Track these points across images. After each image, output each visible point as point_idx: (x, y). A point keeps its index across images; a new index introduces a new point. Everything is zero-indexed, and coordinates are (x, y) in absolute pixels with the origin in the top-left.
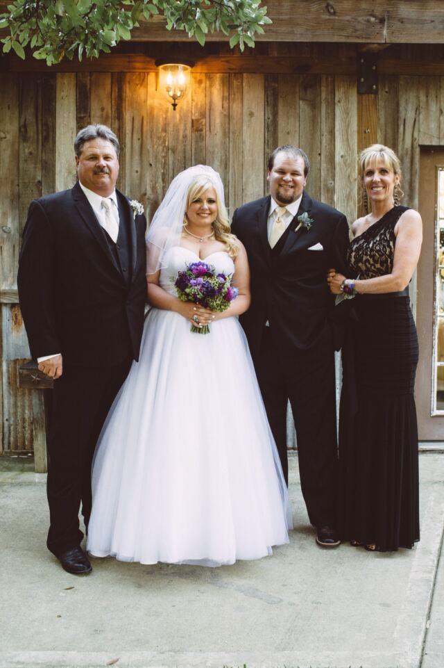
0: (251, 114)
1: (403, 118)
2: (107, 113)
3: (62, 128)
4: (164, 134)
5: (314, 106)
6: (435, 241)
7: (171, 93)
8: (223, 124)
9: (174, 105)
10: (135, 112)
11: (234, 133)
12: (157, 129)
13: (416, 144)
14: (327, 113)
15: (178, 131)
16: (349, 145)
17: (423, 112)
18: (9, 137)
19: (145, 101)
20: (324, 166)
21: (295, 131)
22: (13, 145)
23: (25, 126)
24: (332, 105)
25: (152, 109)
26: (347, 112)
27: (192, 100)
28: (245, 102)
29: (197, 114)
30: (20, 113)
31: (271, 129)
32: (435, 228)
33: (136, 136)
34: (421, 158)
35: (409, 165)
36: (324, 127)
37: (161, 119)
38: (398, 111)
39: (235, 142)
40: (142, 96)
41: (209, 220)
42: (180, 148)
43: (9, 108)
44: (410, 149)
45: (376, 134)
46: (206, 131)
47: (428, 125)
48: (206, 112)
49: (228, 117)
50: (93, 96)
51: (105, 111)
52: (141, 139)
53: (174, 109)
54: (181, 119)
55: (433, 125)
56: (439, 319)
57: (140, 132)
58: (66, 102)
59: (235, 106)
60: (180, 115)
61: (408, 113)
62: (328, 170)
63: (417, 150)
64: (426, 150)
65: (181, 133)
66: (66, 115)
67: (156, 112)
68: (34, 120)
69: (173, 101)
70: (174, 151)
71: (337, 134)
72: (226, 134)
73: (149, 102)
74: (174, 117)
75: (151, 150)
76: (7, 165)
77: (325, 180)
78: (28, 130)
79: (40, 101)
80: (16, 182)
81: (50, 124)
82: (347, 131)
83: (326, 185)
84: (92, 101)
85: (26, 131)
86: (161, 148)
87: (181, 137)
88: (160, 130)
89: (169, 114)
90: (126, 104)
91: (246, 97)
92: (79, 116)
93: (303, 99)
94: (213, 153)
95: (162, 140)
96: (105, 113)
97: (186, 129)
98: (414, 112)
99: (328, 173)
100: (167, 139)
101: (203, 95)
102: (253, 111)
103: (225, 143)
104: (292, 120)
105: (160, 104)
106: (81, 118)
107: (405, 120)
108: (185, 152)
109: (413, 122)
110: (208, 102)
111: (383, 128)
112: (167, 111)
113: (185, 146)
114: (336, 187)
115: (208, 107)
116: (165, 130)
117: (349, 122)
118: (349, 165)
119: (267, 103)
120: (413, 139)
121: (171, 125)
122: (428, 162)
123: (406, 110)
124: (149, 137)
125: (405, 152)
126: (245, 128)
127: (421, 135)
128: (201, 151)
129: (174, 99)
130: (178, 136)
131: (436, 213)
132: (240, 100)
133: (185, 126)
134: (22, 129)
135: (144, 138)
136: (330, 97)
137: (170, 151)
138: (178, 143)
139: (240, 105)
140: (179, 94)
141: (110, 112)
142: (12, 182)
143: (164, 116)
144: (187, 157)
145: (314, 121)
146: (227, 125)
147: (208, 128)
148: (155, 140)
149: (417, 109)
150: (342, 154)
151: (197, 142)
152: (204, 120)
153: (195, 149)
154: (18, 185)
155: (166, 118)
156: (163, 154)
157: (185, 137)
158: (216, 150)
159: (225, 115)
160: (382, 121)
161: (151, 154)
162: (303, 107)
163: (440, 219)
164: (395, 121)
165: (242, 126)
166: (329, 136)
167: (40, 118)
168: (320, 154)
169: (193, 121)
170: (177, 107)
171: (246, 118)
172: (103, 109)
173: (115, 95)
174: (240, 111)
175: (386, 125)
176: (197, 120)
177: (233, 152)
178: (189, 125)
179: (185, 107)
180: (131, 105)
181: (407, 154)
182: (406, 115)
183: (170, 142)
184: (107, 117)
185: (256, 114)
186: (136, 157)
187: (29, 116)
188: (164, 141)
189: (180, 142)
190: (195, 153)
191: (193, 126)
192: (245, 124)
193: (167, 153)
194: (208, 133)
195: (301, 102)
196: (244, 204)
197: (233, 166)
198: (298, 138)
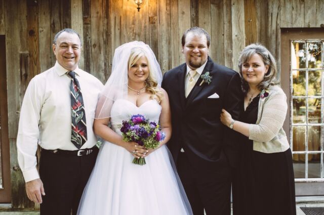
0: (183, 13)
1: (271, 13)
2: (100, 14)
3: (74, 25)
4: (133, 26)
5: (219, 7)
6: (290, 83)
7: (137, 2)
8: (167, 19)
9: (139, 9)
10: (116, 14)
11: (173, 24)
12: (129, 23)
13: (279, 27)
14: (227, 11)
15: (141, 24)
16: (240, 29)
17: (282, 8)
18: (45, 30)
19: (122, 7)
20: (226, 41)
21: (209, 22)
22: (47, 35)
23: (54, 24)
24: (229, 6)
25: (126, 11)
26: (238, 10)
27: (149, 6)
28: (179, 6)
29: (152, 14)
30: (51, 16)
31: (195, 21)
32: (290, 76)
33: (117, 28)
34: (281, 35)
35: (275, 40)
36: (226, 19)
37: (131, 18)
38: (268, 9)
39: (174, 29)
40: (120, 5)
41: (143, 78)
42: (142, 33)
43: (44, 14)
44: (275, 30)
45: (255, 22)
46: (157, 23)
47: (285, 17)
48: (157, 13)
49: (170, 15)
50: (92, 6)
51: (99, 14)
52: (120, 29)
53: (139, 11)
54: (142, 17)
55: (288, 16)
56: (293, 127)
57: (119, 25)
58: (77, 10)
59: (173, 8)
60: (142, 15)
61: (273, 9)
62: (228, 44)
63: (280, 31)
64: (285, 31)
65: (143, 25)
66: (77, 17)
67: (128, 13)
68: (59, 20)
69: (137, 6)
70: (139, 35)
71: (233, 23)
72: (169, 25)
73: (124, 7)
74: (139, 16)
75: (126, 35)
76: (44, 46)
77: (227, 50)
78: (56, 26)
79: (62, 9)
80: (50, 56)
81: (68, 22)
82: (239, 21)
83: (227, 52)
84: (91, 8)
85: (54, 26)
86: (132, 34)
87: (143, 27)
88: (131, 24)
89: (136, 14)
90: (111, 10)
91: (180, 3)
92: (84, 17)
93: (213, 3)
94: (162, 35)
95: (132, 29)
96: (99, 15)
97: (146, 23)
98: (277, 9)
99: (228, 46)
100: (135, 29)
101: (155, 3)
102: (184, 11)
103: (168, 30)
104: (207, 15)
105: (131, 9)
106: (85, 18)
107: (272, 14)
108: (145, 35)
109: (276, 15)
110: (158, 6)
111: (260, 19)
112: (135, 13)
113: (145, 32)
114: (233, 53)
115: (158, 10)
116: (133, 24)
117: (240, 16)
118: (241, 41)
119: (192, 6)
120: (277, 24)
121: (137, 21)
122: (285, 37)
123: (272, 8)
124: (124, 28)
125: (272, 33)
126: (179, 21)
127: (282, 22)
128: (155, 35)
129: (138, 5)
130: (141, 27)
131: (290, 67)
132: (176, 5)
133: (145, 21)
134: (52, 26)
135: (122, 29)
136: (228, 2)
137: (137, 36)
138: (141, 31)
139: (177, 8)
140: (141, 2)
141: (102, 14)
142: (47, 56)
143: (133, 15)
144: (147, 38)
145: (219, 16)
146: (169, 20)
147: (158, 22)
148: (128, 29)
149: (279, 7)
150: (236, 34)
151: (152, 30)
152: (156, 17)
153: (151, 34)
154: (51, 58)
155: (134, 17)
156: (133, 37)
157: (145, 27)
158: (163, 34)
159: (168, 14)
160: (259, 15)
161: (126, 38)
162: (213, 8)
163: (293, 70)
164: (266, 14)
165: (178, 20)
166: (228, 24)
167: (62, 19)
168: (223, 35)
169: (149, 17)
170: (140, 10)
171: (180, 15)
172: (98, 13)
173: (104, 4)
174: (176, 11)
175: (261, 17)
176: (152, 17)
177: (173, 35)
178: (148, 20)
179: (145, 10)
180: (114, 10)
181: (273, 33)
182: (272, 11)
183: (137, 30)
184: (100, 17)
185: (186, 12)
186: (118, 40)
187: (56, 18)
188: (133, 30)
189: (143, 30)
190: (151, 37)
191: (149, 21)
192: (179, 19)
193: (135, 37)
194: (158, 25)
195: (212, 5)
196: (180, 64)
197: (174, 43)
198: (210, 25)
